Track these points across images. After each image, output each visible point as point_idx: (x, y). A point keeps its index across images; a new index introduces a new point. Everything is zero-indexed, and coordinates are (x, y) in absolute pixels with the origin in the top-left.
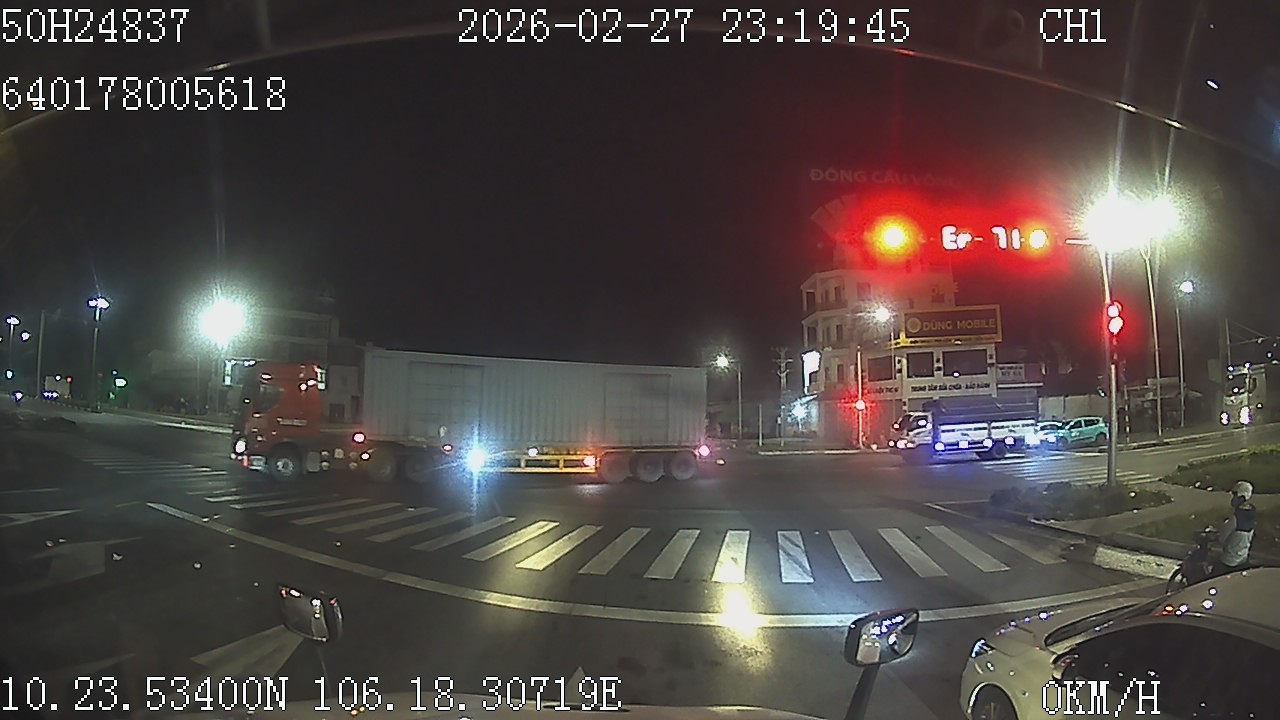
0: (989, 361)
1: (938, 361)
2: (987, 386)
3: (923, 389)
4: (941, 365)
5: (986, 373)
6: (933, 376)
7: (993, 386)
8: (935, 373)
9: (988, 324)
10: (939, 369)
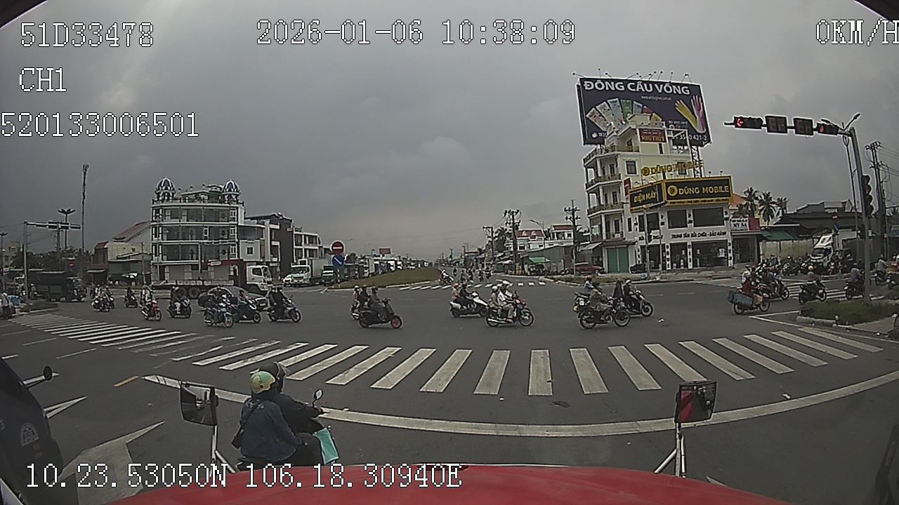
0: (725, 216)
1: (690, 216)
2: (724, 233)
3: (681, 236)
4: (692, 219)
5: (723, 224)
6: (686, 226)
7: (728, 234)
8: (688, 225)
9: (723, 189)
10: (691, 222)
